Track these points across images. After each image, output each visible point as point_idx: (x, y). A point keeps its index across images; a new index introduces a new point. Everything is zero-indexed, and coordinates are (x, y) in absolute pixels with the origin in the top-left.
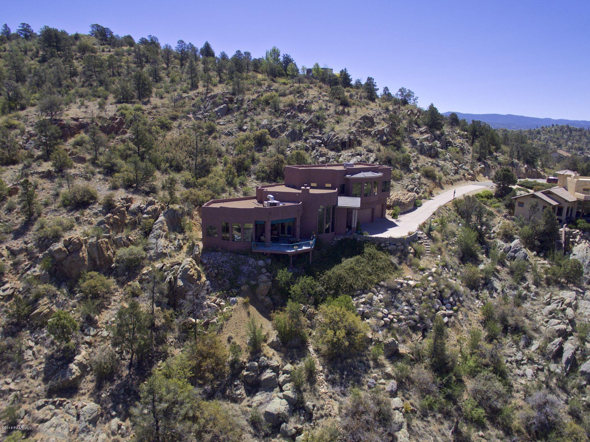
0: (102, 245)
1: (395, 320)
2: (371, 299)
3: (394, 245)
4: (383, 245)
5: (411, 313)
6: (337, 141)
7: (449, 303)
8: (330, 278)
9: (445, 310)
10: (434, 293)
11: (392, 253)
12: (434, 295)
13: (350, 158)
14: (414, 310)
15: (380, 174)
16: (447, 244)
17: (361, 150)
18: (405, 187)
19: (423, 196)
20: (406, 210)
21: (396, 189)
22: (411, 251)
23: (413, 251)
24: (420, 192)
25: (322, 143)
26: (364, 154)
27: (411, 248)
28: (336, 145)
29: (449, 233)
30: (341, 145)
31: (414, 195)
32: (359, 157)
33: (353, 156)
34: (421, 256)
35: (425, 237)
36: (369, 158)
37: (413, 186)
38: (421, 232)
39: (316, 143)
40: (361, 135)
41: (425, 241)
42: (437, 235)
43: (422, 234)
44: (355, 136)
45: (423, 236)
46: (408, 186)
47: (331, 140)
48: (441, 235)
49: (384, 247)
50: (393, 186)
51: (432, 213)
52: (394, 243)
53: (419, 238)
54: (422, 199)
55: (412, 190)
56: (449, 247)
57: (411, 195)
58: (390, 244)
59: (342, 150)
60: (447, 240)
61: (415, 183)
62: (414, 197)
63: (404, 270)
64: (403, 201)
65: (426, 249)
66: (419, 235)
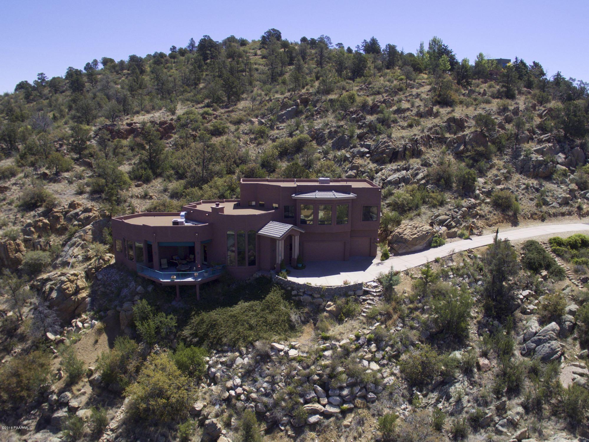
0: (8, 246)
1: (243, 397)
2: (233, 361)
3: (311, 295)
4: (294, 293)
5: (267, 395)
6: (384, 150)
7: (340, 396)
8: (202, 321)
9: (324, 406)
10: (318, 375)
11: (299, 305)
12: (316, 377)
13: (391, 173)
14: (273, 391)
15: (352, 195)
16: (416, 309)
17: (415, 163)
18: (433, 217)
19: (459, 232)
20: (409, 250)
21: (419, 219)
22: (328, 309)
23: (334, 309)
24: (457, 227)
25: (368, 153)
26: (413, 168)
27: (332, 304)
28: (381, 155)
29: (432, 292)
30: (391, 156)
31: (430, 230)
32: (404, 172)
33: (398, 170)
34: (346, 317)
35: (376, 292)
36: (417, 174)
37: (447, 217)
38: (375, 284)
39: (359, 152)
40: (431, 143)
41: (371, 298)
42: (405, 293)
43: (376, 287)
44: (417, 145)
45: (374, 290)
46: (439, 215)
47: (377, 149)
48: (413, 293)
49: (295, 296)
50: (419, 215)
51: (434, 260)
52: (310, 293)
53: (366, 293)
54: (455, 237)
55: (441, 223)
56: (418, 313)
57: (424, 230)
58: (304, 293)
59: (390, 162)
60: (420, 302)
61: (457, 213)
62: (427, 233)
63: (302, 333)
64: (406, 236)
65: (364, 310)
66: (367, 287)
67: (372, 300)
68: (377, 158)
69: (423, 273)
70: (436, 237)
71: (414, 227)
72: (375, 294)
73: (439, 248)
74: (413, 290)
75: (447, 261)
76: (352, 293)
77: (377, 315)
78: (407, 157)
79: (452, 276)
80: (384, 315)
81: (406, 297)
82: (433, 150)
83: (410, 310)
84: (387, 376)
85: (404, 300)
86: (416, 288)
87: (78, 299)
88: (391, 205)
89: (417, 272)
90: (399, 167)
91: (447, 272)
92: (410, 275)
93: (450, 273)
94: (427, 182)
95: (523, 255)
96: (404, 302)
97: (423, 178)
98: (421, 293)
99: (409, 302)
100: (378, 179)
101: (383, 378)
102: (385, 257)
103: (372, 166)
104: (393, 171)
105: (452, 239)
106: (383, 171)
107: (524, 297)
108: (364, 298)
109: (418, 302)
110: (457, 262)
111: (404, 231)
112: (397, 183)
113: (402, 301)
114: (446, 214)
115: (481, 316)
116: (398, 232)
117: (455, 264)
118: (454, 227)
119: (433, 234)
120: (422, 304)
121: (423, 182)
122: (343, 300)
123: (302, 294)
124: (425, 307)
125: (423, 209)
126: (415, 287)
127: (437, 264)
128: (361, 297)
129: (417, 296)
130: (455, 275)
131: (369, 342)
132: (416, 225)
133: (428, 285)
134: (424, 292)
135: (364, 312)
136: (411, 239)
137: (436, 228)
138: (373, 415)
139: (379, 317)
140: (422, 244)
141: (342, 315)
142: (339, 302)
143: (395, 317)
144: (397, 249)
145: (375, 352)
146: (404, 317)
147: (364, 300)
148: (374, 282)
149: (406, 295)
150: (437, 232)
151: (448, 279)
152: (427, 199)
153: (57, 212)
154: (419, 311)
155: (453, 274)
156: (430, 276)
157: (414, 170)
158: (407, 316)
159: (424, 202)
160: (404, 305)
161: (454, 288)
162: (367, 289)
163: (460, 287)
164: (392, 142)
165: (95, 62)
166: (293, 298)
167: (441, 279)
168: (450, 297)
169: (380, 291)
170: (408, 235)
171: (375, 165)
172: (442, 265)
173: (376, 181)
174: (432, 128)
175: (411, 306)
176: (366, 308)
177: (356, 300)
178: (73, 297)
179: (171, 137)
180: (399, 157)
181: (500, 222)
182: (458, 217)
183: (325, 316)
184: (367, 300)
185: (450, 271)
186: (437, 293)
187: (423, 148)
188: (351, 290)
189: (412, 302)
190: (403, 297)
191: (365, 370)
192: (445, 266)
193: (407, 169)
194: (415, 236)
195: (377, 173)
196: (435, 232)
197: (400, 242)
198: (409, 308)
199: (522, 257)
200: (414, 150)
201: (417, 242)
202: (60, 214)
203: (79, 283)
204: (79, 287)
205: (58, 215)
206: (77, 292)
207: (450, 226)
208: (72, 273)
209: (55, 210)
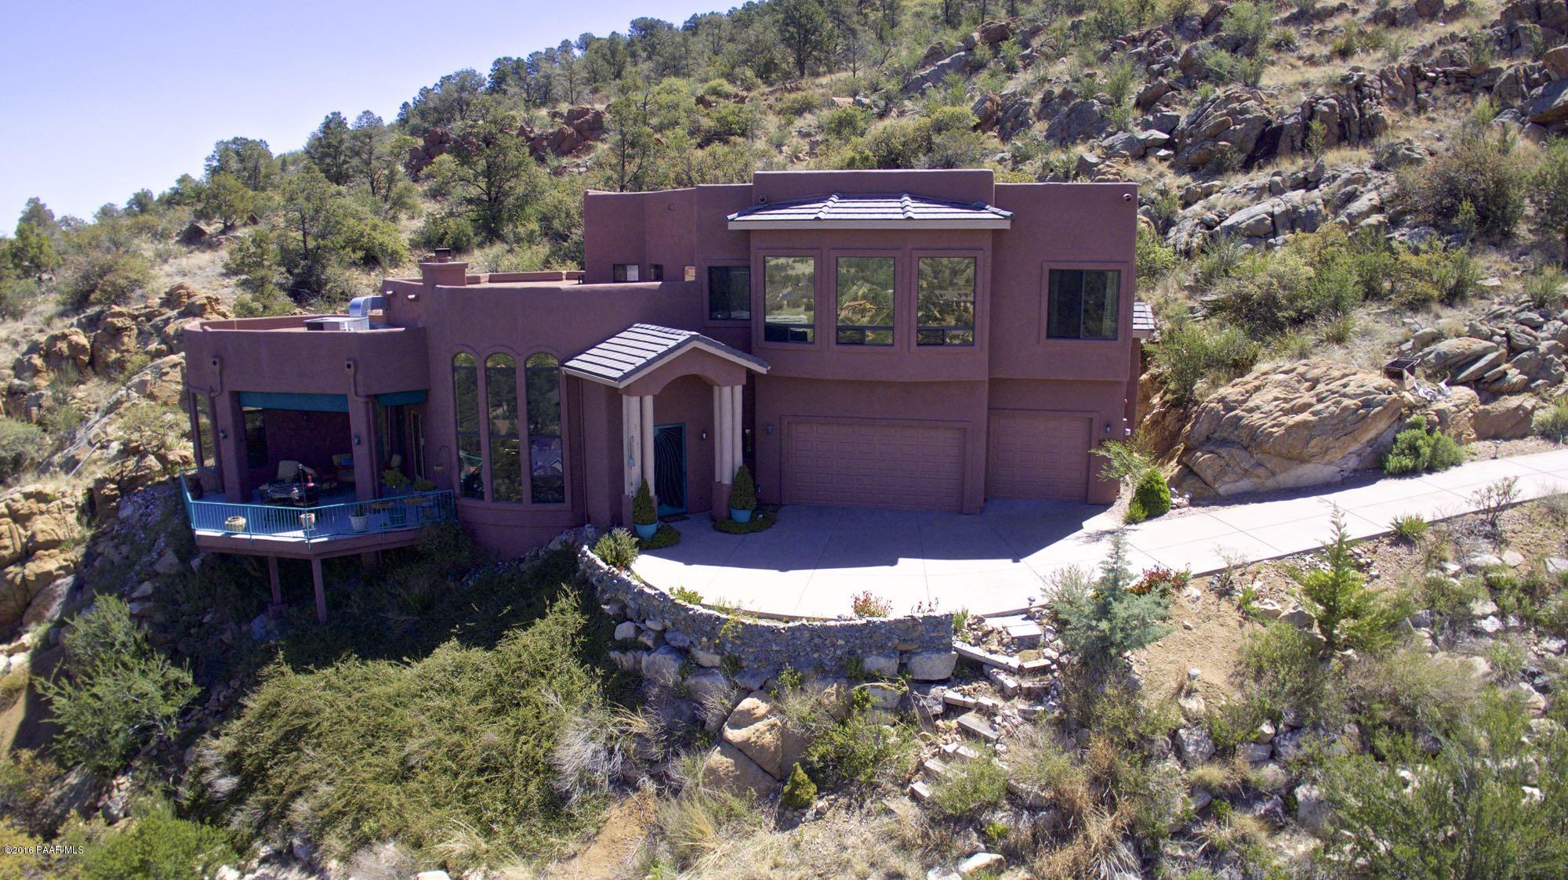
3: (683, 653)
4: (624, 631)
6: (1226, 126)
11: (622, 693)
13: (1245, 201)
15: (990, 215)
16: (1244, 795)
17: (1344, 161)
18: (1409, 345)
19: (1540, 416)
20: (1270, 483)
21: (1338, 352)
22: (733, 734)
23: (768, 738)
24: (1535, 392)
25: (1166, 144)
26: (1334, 178)
27: (762, 707)
28: (1209, 145)
29: (1357, 706)
30: (1251, 146)
31: (1380, 389)
32: (1297, 196)
33: (1273, 190)
34: (822, 791)
35: (1021, 672)
36: (1352, 197)
37: (1478, 344)
38: (1031, 629)
39: (1130, 143)
40: (1423, 96)
41: (987, 701)
42: (1189, 694)
43: (1029, 643)
44: (1359, 102)
45: (1014, 662)
46: (1437, 337)
47: (1199, 126)
48: (1237, 698)
49: (624, 646)
50: (1339, 339)
51: (1385, 526)
52: (680, 640)
53: (972, 670)
54: (1522, 437)
55: (1450, 369)
56: (1245, 821)
57: (1349, 390)
58: (661, 637)
59: (1247, 167)
60: (1273, 756)
61: (1537, 327)
62: (1367, 404)
63: (589, 840)
64: (1257, 415)
65: (934, 764)
66: (978, 642)
67: (989, 713)
68: (1194, 155)
69: (1315, 593)
70: (1416, 425)
71: (1302, 377)
72: (1011, 682)
73: (1426, 477)
74: (1237, 677)
75: (1467, 542)
76: (889, 664)
77: (994, 806)
78: (1313, 145)
79: (1491, 625)
80: (1033, 809)
81: (1194, 721)
82: (1433, 120)
83: (1203, 799)
85: (1174, 734)
86: (1259, 673)
87: (24, 578)
88: (1222, 309)
89: (1280, 583)
90: (1277, 179)
91: (1462, 600)
92: (1239, 596)
93: (1483, 606)
94: (1395, 222)
96: (1179, 750)
97: (1379, 209)
98: (1283, 706)
99: (1207, 747)
100: (1188, 225)
102: (1150, 504)
103: (1176, 182)
104: (1252, 195)
105: (1504, 445)
106: (1212, 198)
108: (952, 695)
109: (1262, 752)
110: (1526, 549)
111: (1250, 394)
112: (1261, 234)
113: (1161, 740)
114: (1474, 333)
116: (1222, 400)
117: (1512, 557)
118: (1514, 391)
119: (1400, 414)
120: (1285, 766)
121: (1374, 219)
122: (831, 693)
123: (650, 643)
124: (1301, 792)
125: (1362, 317)
126: (1253, 667)
127: (1402, 550)
128: (935, 691)
129: (1256, 722)
130: (1512, 621)
132: (1313, 373)
133: (1335, 664)
134: (1307, 696)
135: (929, 775)
136: (1278, 431)
137: (1417, 387)
139: (1001, 819)
140: (1336, 455)
141: (801, 775)
142: (797, 705)
143: (1099, 827)
144: (1208, 475)
146: (1155, 838)
147: (952, 709)
148: (1028, 614)
149: (1195, 705)
150: (1424, 405)
151: (1468, 641)
152: (1387, 285)
153: (121, 315)
154: (1261, 808)
155: (1502, 614)
156: (1355, 614)
157: (1339, 181)
158: (1181, 833)
159: (1371, 294)
160: (1171, 764)
161: (1502, 694)
162: (978, 651)
163: (1543, 689)
164: (1261, 101)
166: (614, 655)
167: (1424, 632)
168: (1474, 751)
169: (1044, 670)
170: (1268, 414)
171: (1187, 179)
172: (1435, 560)
173: (1179, 231)
174: (1432, 47)
175: (1215, 773)
176: (944, 757)
177: (902, 710)
178: (11, 568)
179: (589, 149)
180: (1283, 144)
182: (1543, 347)
183: (711, 771)
184: (963, 708)
185: (1483, 592)
186: (1383, 714)
187: (1386, 112)
188: (882, 649)
189: (1221, 752)
190: (1175, 717)
192: (1453, 567)
193: (1307, 183)
194: (1305, 416)
195: (1187, 204)
196: (1412, 408)
197: (1225, 442)
198: (1196, 788)
200: (1347, 120)
201: (1314, 446)
202: (128, 322)
203: (44, 526)
204: (40, 538)
205: (119, 322)
206: (27, 554)
207: (1496, 386)
208: (31, 488)
209: (116, 309)
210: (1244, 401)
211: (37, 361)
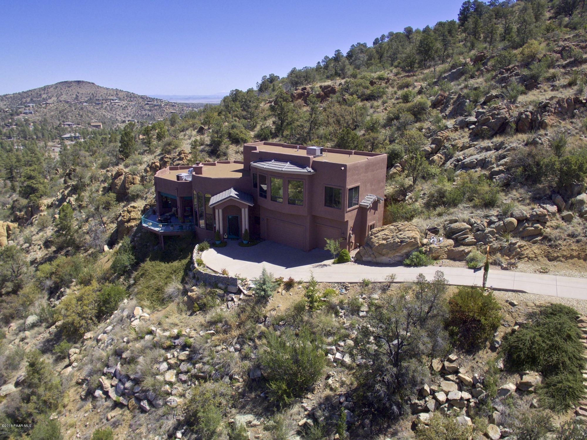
9: (111, 387)
20: (374, 260)
22: (189, 294)
23: (195, 296)
24: (476, 246)
27: (196, 289)
34: (200, 310)
35: (246, 295)
41: (236, 300)
42: (274, 311)
43: (249, 289)
45: (246, 292)
47: (481, 118)
53: (238, 292)
54: (461, 261)
59: (492, 137)
62: (401, 242)
66: (243, 286)
67: (234, 302)
70: (421, 251)
72: (242, 297)
76: (223, 286)
84: (175, 395)
85: (266, 319)
90: (491, 145)
91: (359, 305)
95: (516, 327)
96: (265, 321)
97: (506, 164)
101: (169, 394)
103: (464, 141)
105: (453, 262)
106: (469, 149)
107: (448, 400)
108: (234, 297)
111: (379, 231)
114: (467, 222)
115: (342, 390)
118: (469, 245)
119: (418, 246)
122: (209, 290)
127: (360, 288)
129: (279, 320)
130: (369, 315)
131: (184, 347)
136: (376, 245)
138: (130, 426)
140: (391, 255)
141: (196, 305)
143: (234, 333)
144: (362, 254)
145: (183, 361)
149: (274, 313)
150: (428, 245)
160: (262, 325)
162: (241, 288)
165: (383, 37)
169: (250, 296)
172: (363, 293)
177: (222, 297)
178: (125, 224)
179: (326, 101)
181: (579, 258)
182: (489, 230)
183: (183, 301)
188: (222, 283)
191: (157, 374)
194: (385, 242)
196: (423, 245)
199: (514, 331)
200: (535, 121)
201: (384, 251)
202: (168, 160)
203: (133, 215)
204: (132, 217)
205: (166, 160)
206: (129, 221)
207: (461, 242)
208: (132, 205)
209: (167, 156)
210: (376, 233)
211: (148, 169)
